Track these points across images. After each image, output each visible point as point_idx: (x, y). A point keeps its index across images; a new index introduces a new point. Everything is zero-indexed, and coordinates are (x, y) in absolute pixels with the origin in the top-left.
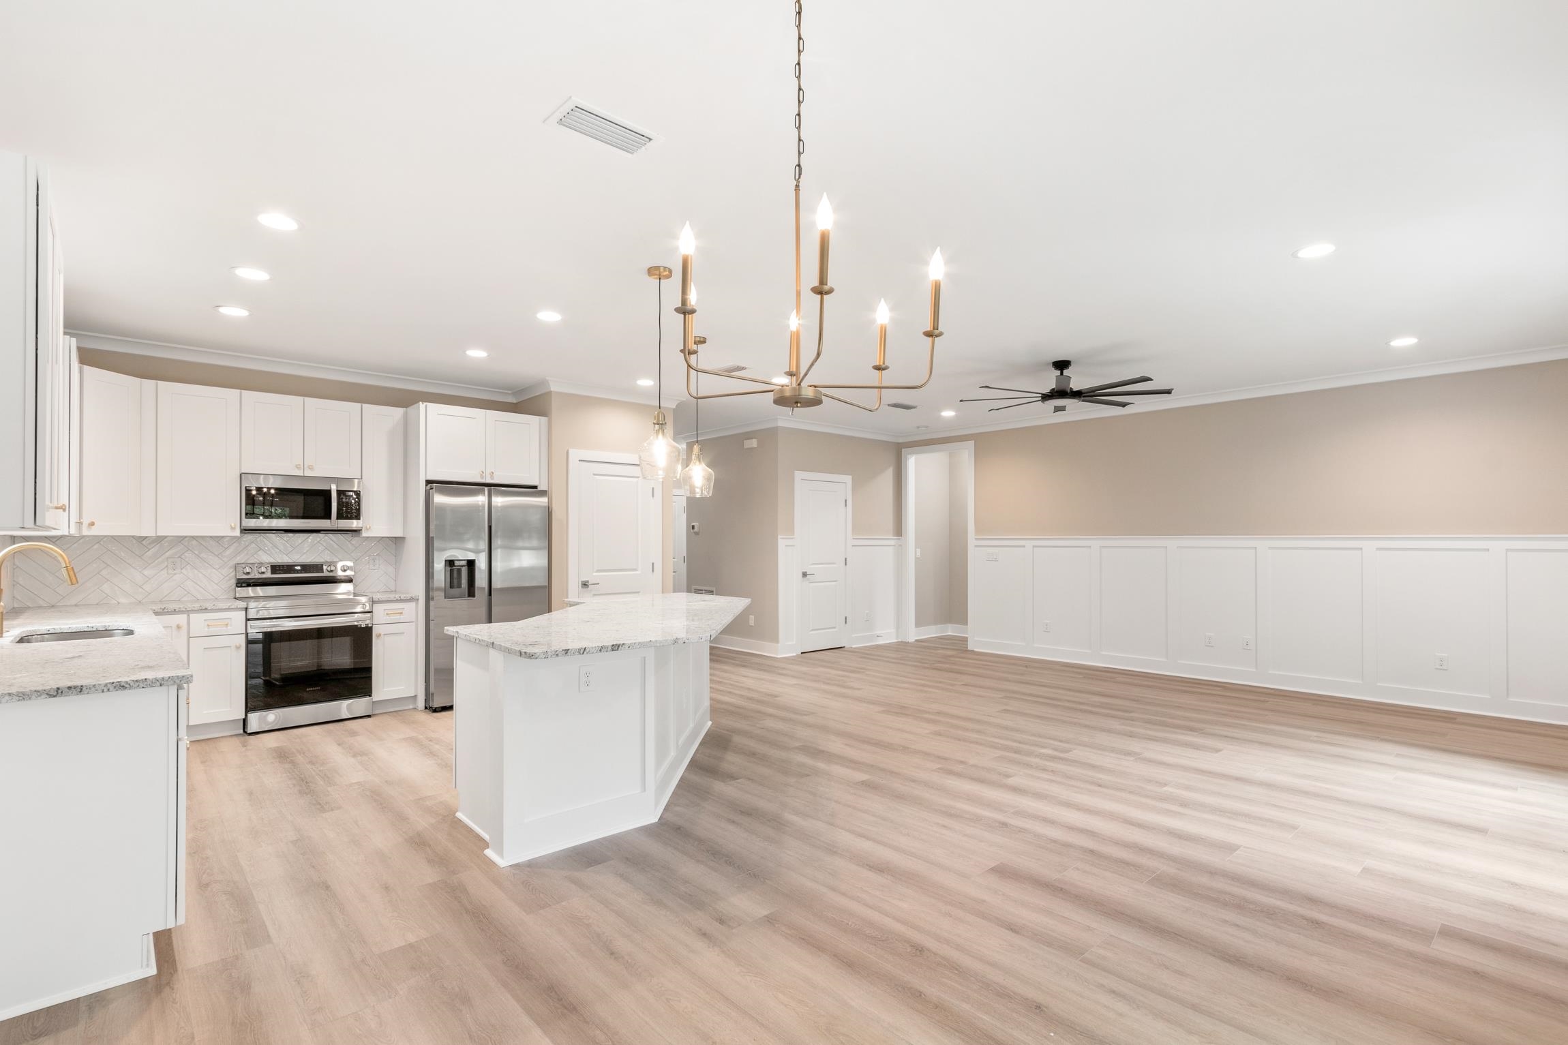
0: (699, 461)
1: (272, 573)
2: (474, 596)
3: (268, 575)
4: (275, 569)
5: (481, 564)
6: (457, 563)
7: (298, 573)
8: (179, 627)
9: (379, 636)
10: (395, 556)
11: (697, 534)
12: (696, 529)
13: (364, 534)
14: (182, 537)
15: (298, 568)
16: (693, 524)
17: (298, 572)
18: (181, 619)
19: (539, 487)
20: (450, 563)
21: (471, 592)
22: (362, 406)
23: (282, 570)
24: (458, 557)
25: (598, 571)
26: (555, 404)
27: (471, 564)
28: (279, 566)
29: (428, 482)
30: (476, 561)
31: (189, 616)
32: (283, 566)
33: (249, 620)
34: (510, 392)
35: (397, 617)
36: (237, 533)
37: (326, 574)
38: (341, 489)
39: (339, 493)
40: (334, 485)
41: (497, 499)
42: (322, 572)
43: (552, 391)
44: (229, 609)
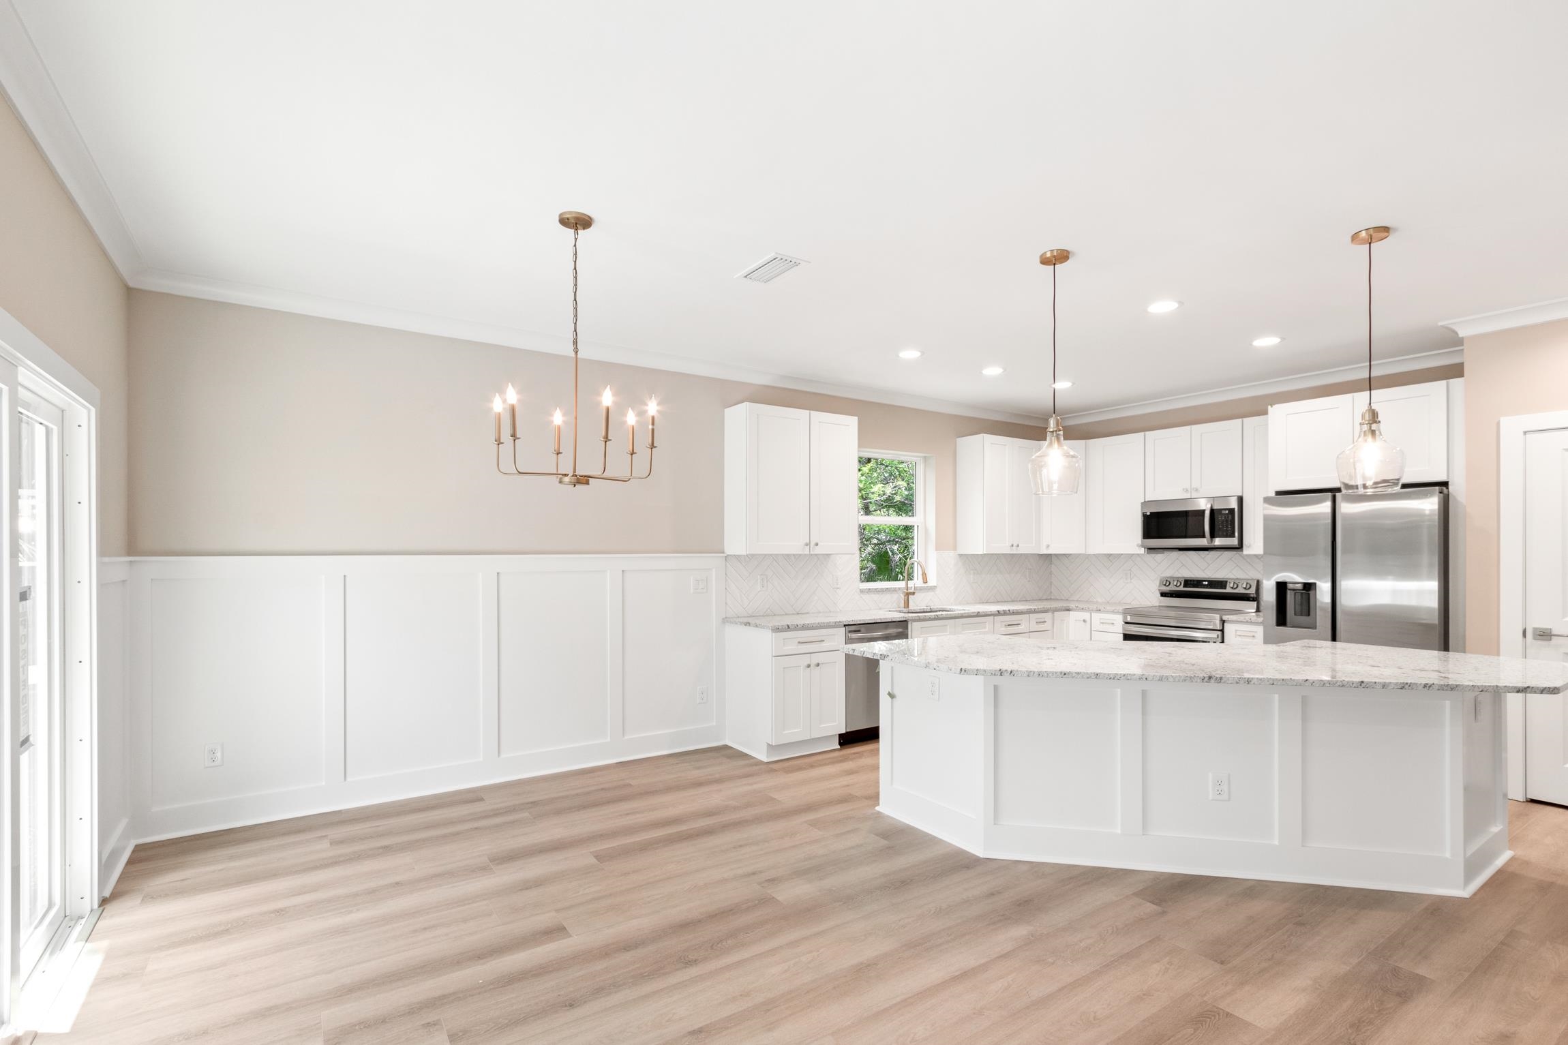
1: (1185, 586)
2: (1315, 629)
3: (1181, 588)
4: (1188, 583)
5: (1324, 587)
6: (1289, 585)
7: (1204, 588)
8: (1084, 621)
13: (1246, 552)
15: (1206, 583)
17: (1204, 586)
18: (1086, 615)
19: (1450, 483)
20: (1282, 587)
22: (1243, 421)
23: (1192, 585)
24: (1291, 580)
28: (1191, 580)
29: (1277, 493)
30: (1317, 585)
31: (1091, 614)
32: (1194, 580)
33: (1126, 623)
36: (1140, 551)
37: (1228, 590)
38: (1215, 507)
39: (1212, 511)
40: (1209, 506)
41: (1345, 508)
42: (1225, 589)
43: (1463, 338)
44: (1113, 612)
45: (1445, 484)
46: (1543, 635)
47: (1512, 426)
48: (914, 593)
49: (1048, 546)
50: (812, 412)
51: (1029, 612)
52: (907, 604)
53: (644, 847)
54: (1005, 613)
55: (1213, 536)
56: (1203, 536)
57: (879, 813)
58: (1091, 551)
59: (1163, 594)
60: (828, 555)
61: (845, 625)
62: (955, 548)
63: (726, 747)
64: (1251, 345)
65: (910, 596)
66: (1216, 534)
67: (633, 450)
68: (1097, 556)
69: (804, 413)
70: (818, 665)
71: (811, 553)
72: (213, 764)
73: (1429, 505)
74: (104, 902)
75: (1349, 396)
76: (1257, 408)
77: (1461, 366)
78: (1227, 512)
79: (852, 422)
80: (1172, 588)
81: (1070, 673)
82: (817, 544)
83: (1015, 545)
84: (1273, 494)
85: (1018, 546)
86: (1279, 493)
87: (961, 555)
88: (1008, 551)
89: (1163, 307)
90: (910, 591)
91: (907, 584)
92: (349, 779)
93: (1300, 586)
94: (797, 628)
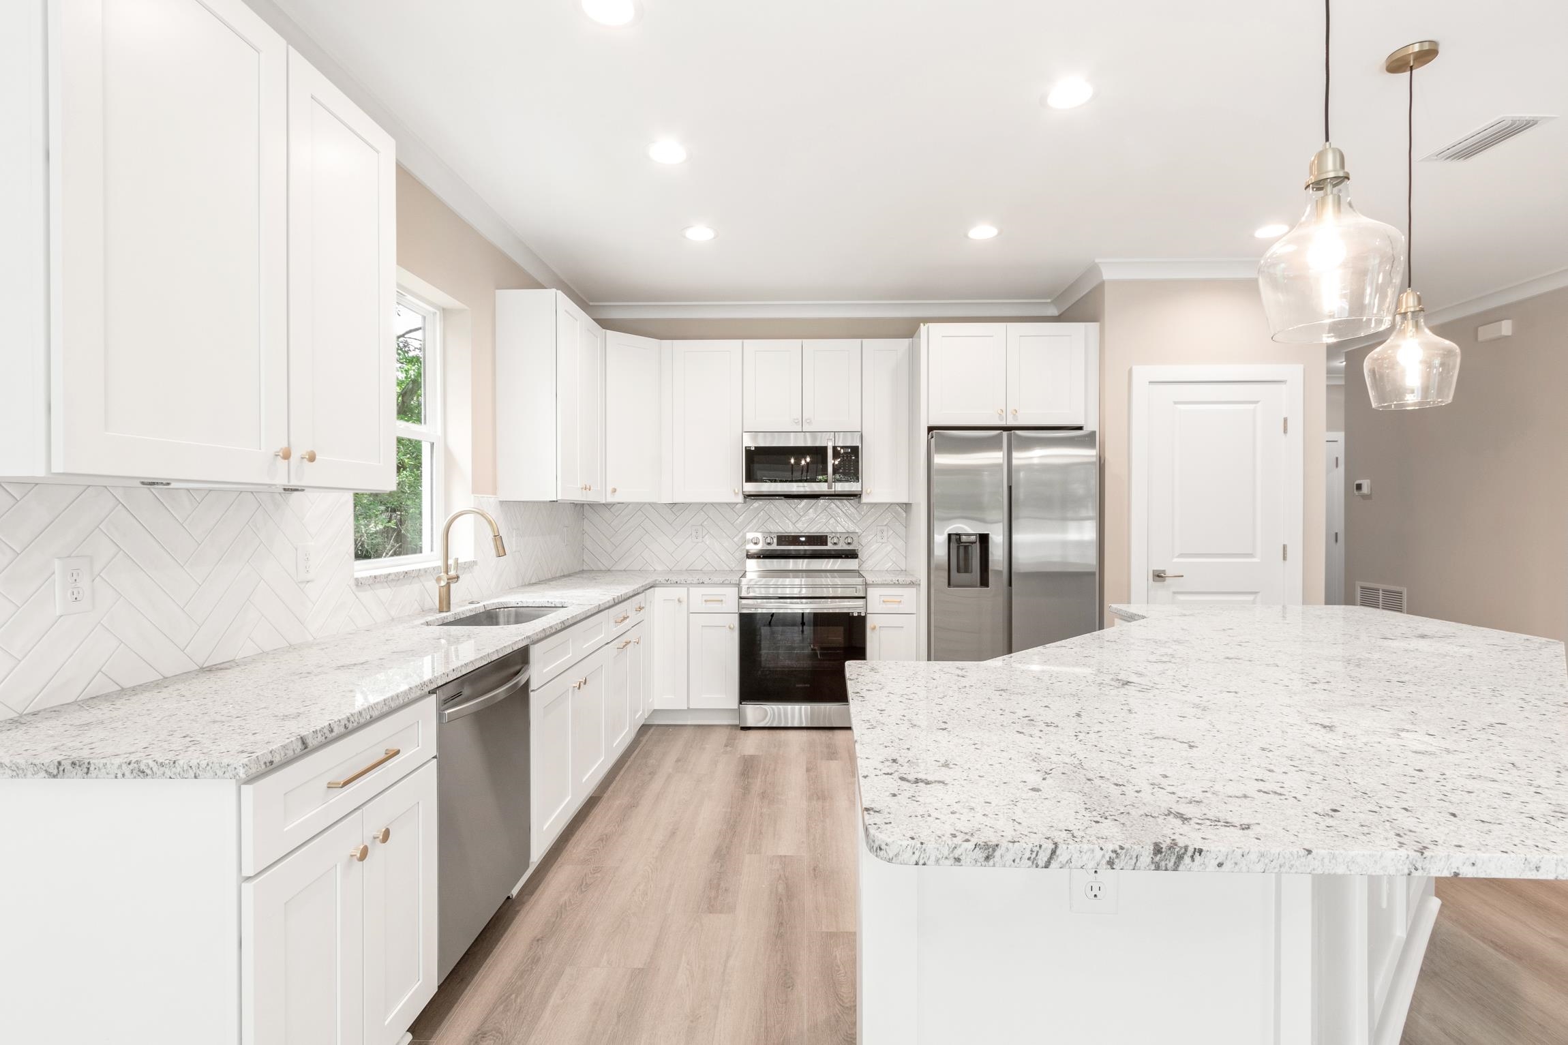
0: (1417, 325)
1: (778, 544)
2: (987, 586)
3: (775, 547)
4: (782, 539)
5: (998, 540)
6: (964, 538)
7: (802, 545)
8: (679, 601)
9: (874, 628)
10: (906, 527)
11: (1365, 497)
12: (1365, 490)
13: (865, 499)
14: (702, 503)
15: (803, 539)
16: (1358, 482)
17: (802, 543)
18: (680, 592)
19: (1084, 428)
20: (955, 538)
21: (984, 582)
22: (862, 342)
23: (787, 541)
24: (965, 530)
25: (1182, 555)
26: (1110, 301)
27: (984, 539)
28: (785, 537)
29: (930, 429)
30: (990, 536)
31: (688, 590)
32: (789, 537)
33: (741, 598)
34: (1049, 301)
35: (895, 606)
36: (740, 499)
37: (830, 547)
38: (837, 444)
39: (834, 449)
40: (832, 442)
42: (826, 545)
44: (723, 584)
46: (1159, 576)
47: (1142, 374)
48: (457, 579)
49: (614, 491)
62: (495, 491)
64: (966, 236)
78: (849, 450)
82: (310, 458)
83: (587, 487)
85: (590, 489)
87: (502, 502)
90: (451, 574)
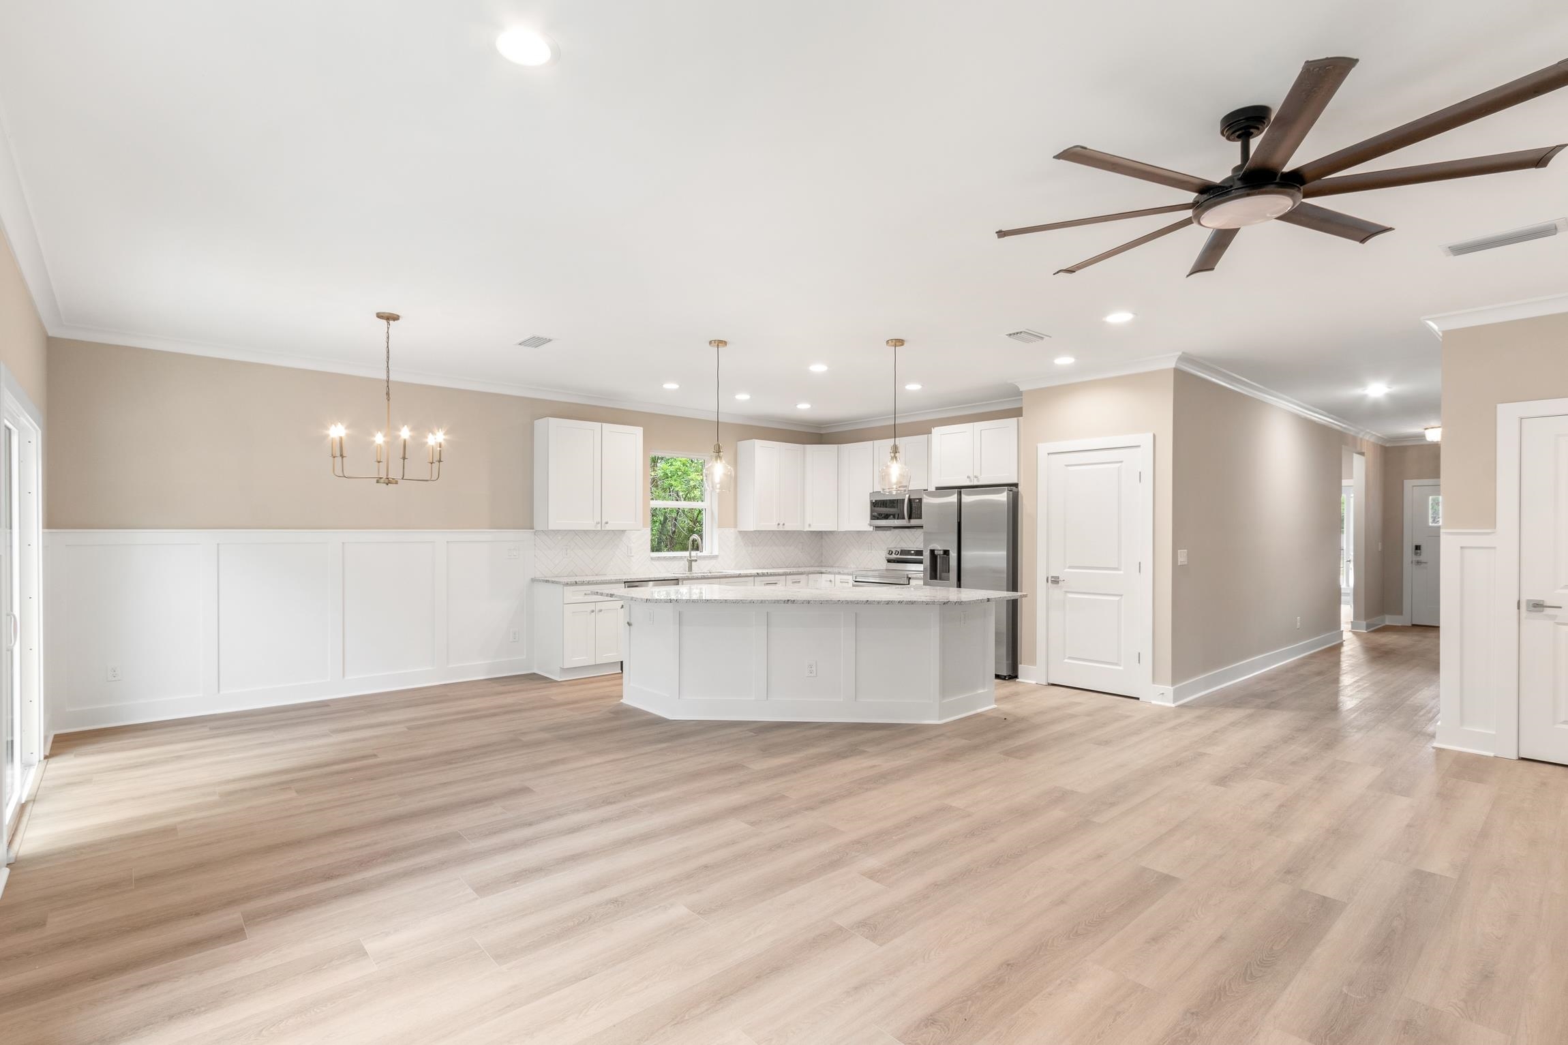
1: (900, 555)
2: (948, 581)
3: (898, 556)
5: (953, 555)
6: (936, 552)
8: (830, 581)
15: (913, 553)
18: (831, 577)
20: (932, 552)
22: (928, 436)
23: (905, 553)
24: (937, 548)
25: (1070, 567)
27: (946, 552)
28: (903, 550)
30: (950, 551)
32: (905, 550)
33: (856, 581)
36: (871, 529)
38: (911, 498)
39: (910, 500)
40: (907, 496)
41: (966, 499)
43: (1022, 392)
44: (848, 574)
45: (1016, 485)
46: (1056, 581)
47: (1044, 448)
48: (696, 560)
49: (810, 525)
50: (604, 424)
51: (785, 574)
52: (690, 569)
53: (444, 723)
54: (763, 575)
55: (910, 518)
56: (904, 518)
57: (622, 703)
58: (843, 528)
59: (889, 561)
60: (623, 531)
61: (625, 582)
62: (736, 526)
63: (534, 674)
64: (905, 388)
65: (693, 563)
66: (913, 515)
67: (440, 459)
68: (846, 533)
69: (596, 426)
70: (601, 611)
71: (603, 529)
72: (114, 679)
73: (1003, 497)
74: (46, 757)
75: (972, 424)
76: (923, 428)
77: (1021, 409)
78: (915, 501)
79: (638, 431)
80: (894, 556)
81: (711, 600)
82: (607, 523)
83: (781, 524)
84: (934, 489)
85: (784, 524)
86: (937, 488)
87: (740, 532)
88: (775, 528)
89: (819, 368)
90: (692, 559)
91: (690, 554)
92: (221, 693)
93: (942, 553)
94: (583, 583)
